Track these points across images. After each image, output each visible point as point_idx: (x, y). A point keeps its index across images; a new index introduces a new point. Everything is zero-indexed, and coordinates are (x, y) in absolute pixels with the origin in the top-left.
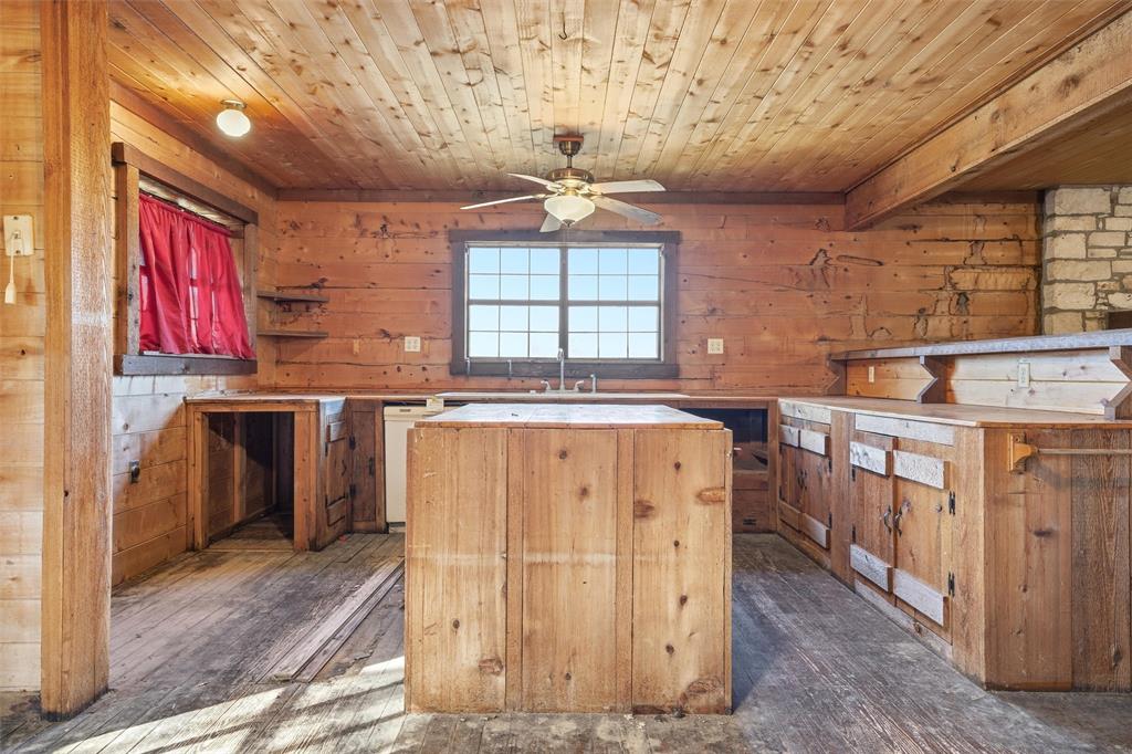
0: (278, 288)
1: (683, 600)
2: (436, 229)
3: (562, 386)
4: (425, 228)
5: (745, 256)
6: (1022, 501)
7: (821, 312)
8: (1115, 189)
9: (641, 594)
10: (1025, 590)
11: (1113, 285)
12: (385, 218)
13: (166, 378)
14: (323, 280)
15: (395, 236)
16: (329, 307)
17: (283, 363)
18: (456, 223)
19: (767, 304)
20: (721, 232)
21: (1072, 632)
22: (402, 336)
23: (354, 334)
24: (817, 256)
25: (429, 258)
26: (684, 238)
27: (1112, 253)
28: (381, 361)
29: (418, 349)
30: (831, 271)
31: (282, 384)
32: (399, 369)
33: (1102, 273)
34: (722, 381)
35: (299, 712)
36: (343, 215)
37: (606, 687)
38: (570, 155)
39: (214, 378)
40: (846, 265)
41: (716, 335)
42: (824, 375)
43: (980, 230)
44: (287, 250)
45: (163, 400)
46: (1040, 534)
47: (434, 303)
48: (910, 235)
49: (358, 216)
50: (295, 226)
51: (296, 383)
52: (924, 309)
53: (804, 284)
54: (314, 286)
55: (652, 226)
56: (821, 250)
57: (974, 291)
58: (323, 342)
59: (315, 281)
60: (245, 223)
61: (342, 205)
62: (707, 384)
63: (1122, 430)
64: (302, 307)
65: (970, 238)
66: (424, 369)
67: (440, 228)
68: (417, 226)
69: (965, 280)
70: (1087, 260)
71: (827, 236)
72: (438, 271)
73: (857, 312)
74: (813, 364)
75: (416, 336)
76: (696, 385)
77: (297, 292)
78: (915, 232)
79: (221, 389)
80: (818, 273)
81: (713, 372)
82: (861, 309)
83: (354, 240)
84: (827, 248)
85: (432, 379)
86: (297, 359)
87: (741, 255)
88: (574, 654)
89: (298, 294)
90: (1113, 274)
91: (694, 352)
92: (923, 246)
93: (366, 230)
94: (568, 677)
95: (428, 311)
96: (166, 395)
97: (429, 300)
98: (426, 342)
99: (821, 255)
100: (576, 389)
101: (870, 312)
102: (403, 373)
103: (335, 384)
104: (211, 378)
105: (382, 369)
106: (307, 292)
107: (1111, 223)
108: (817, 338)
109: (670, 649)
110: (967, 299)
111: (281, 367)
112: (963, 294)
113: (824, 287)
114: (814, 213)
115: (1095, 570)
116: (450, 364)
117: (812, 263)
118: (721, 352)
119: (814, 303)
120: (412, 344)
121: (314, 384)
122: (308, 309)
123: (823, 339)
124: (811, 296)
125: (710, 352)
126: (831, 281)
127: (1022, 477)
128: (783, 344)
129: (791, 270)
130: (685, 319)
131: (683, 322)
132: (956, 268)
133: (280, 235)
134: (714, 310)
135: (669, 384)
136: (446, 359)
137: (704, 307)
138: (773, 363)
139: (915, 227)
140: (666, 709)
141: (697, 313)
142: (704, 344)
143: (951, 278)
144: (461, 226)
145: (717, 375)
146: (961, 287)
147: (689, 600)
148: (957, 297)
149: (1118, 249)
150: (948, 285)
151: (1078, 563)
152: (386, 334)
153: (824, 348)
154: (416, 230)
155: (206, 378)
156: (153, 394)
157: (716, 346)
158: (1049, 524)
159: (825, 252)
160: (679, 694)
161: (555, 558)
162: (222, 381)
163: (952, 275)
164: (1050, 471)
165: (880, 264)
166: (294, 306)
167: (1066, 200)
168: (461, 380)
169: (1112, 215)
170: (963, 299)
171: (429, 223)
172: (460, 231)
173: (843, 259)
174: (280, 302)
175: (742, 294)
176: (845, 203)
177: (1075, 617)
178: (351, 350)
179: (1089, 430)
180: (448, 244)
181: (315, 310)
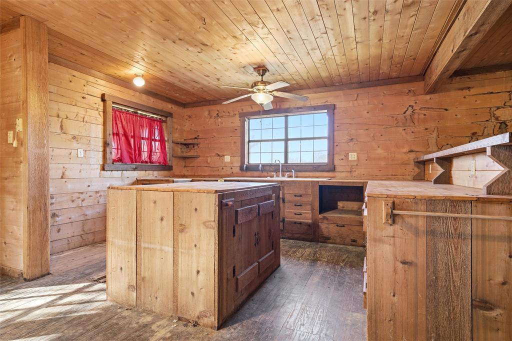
0: (185, 140)
1: (198, 272)
2: (236, 113)
3: (280, 175)
4: (232, 113)
5: (368, 113)
6: (392, 242)
7: (410, 138)
9: (182, 267)
10: (394, 296)
12: (218, 111)
13: (128, 172)
14: (198, 136)
15: (221, 117)
16: (200, 146)
17: (187, 167)
18: (242, 110)
19: (380, 135)
20: (355, 102)
21: (427, 328)
22: (224, 156)
23: (208, 155)
24: (408, 109)
25: (233, 125)
26: (337, 107)
28: (217, 165)
29: (229, 161)
30: (416, 116)
31: (186, 174)
32: (223, 168)
34: (356, 173)
35: (83, 292)
36: (204, 111)
37: (170, 305)
38: (262, 76)
39: (152, 172)
40: (425, 112)
41: (353, 151)
42: (413, 169)
44: (187, 126)
45: (126, 179)
46: (404, 263)
47: (235, 142)
48: (466, 92)
49: (209, 111)
50: (190, 117)
51: (190, 174)
52: (476, 133)
53: (400, 124)
54: (196, 138)
55: (322, 103)
56: (410, 106)
58: (198, 159)
59: (196, 136)
60: (167, 117)
61: (204, 107)
62: (349, 174)
63: (465, 201)
64: (192, 146)
65: (508, 90)
66: (231, 168)
67: (237, 113)
68: (229, 112)
69: (505, 114)
71: (413, 98)
72: (236, 130)
73: (432, 136)
74: (405, 164)
75: (229, 155)
76: (343, 175)
77: (191, 140)
78: (470, 91)
79: (155, 176)
80: (408, 117)
81: (352, 168)
82: (434, 135)
83: (208, 120)
84: (414, 105)
85: (234, 172)
86: (191, 165)
87: (366, 112)
88: (158, 289)
89: (190, 142)
91: (342, 159)
92: (474, 98)
93: (212, 116)
94: (156, 298)
95: (232, 146)
96: (128, 177)
97: (233, 141)
98: (232, 158)
99: (410, 108)
100: (286, 176)
101: (440, 136)
102: (224, 170)
103: (203, 174)
104: (150, 172)
105: (217, 169)
106: (194, 140)
108: (407, 151)
109: (193, 294)
110: (507, 125)
111: (186, 168)
112: (503, 123)
113: (412, 124)
114: (405, 87)
115: (444, 290)
116: (240, 166)
117: (405, 113)
118: (356, 159)
119: (406, 133)
120: (227, 159)
121: (196, 174)
122: (194, 147)
123: (411, 151)
124: (404, 130)
125: (350, 159)
126: (416, 122)
127: (392, 227)
128: (388, 155)
129: (393, 117)
130: (337, 144)
131: (337, 146)
132: (498, 108)
133: (185, 120)
134: (352, 139)
135: (331, 174)
136: (239, 165)
137: (347, 138)
138: (383, 163)
139: (469, 88)
140: (191, 321)
141: (344, 141)
142: (347, 155)
143: (494, 114)
144: (244, 111)
145: (353, 170)
146: (502, 119)
147: (200, 273)
148: (499, 125)
150: (493, 118)
151: (432, 284)
152: (219, 155)
153: (412, 156)
154: (228, 114)
155: (147, 172)
156: (122, 177)
157: (353, 156)
158: (410, 258)
159: (412, 107)
160: (196, 316)
161: (152, 246)
162: (156, 173)
163: (494, 112)
164: (412, 225)
165: (446, 110)
166: (190, 146)
168: (244, 173)
170: (504, 126)
171: (233, 111)
172: (244, 113)
173: (423, 109)
174: (185, 145)
175: (366, 131)
176: (424, 80)
177: (429, 318)
178: (207, 162)
179: (439, 200)
180: (239, 119)
181: (196, 147)
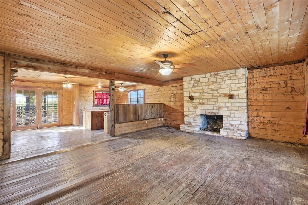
8: (192, 76)
11: (192, 92)
19: (153, 97)
20: (149, 88)
25: (126, 94)
26: (146, 89)
27: (192, 87)
33: (190, 90)
43: (176, 85)
47: (127, 99)
52: (170, 97)
57: (176, 94)
58: (120, 103)
59: (120, 97)
69: (175, 92)
70: (188, 88)
75: (126, 102)
78: (169, 86)
82: (163, 97)
90: (192, 90)
92: (170, 88)
107: (191, 82)
112: (175, 94)
113: (159, 94)
123: (159, 102)
132: (174, 90)
134: (148, 98)
143: (173, 92)
149: (192, 86)
165: (165, 91)
166: (118, 99)
167: (185, 79)
169: (191, 81)
173: (161, 90)
